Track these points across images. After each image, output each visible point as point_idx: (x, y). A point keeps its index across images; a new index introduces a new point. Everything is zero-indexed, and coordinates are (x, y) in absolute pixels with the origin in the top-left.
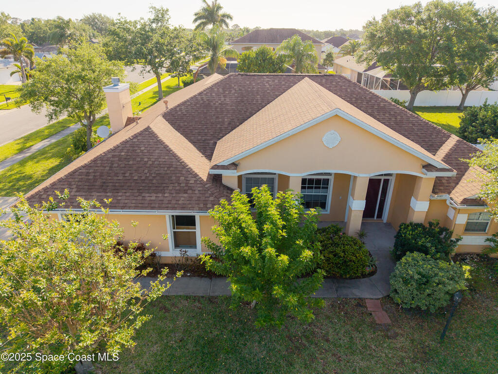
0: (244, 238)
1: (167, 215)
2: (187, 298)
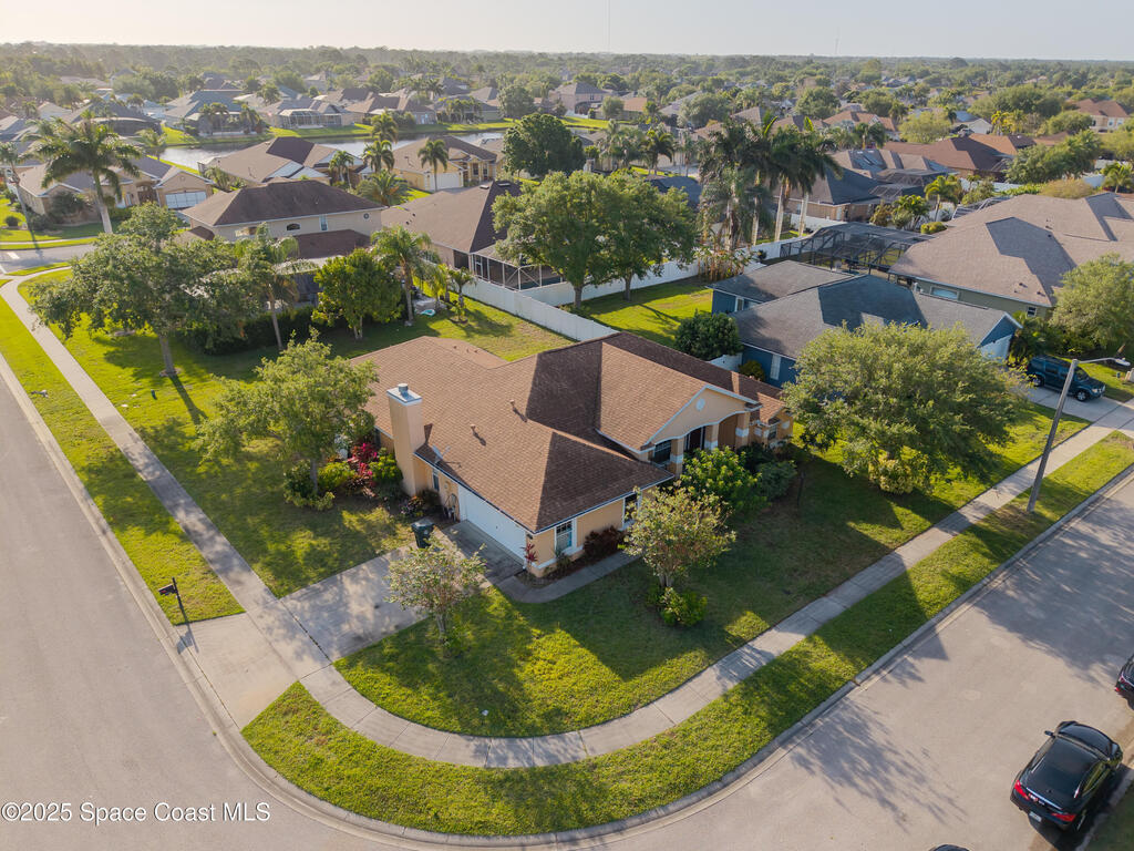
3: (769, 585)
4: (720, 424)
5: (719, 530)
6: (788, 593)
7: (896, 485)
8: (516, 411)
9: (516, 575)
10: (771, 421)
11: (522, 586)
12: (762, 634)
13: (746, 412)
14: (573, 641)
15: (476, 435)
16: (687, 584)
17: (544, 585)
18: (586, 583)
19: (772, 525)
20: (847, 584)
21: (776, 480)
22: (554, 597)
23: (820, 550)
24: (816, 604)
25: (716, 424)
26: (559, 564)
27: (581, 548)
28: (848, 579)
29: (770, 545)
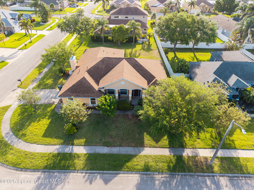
0: (103, 104)
1: (90, 99)
2: (94, 114)
3: (100, 136)
12: (80, 146)
15: (79, 71)
24: (102, 147)
25: (130, 90)
28: (120, 147)
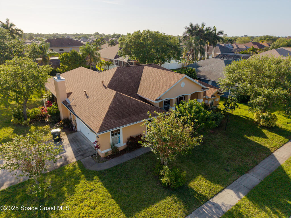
1: (147, 121)
3: (217, 166)
4: (191, 95)
5: (193, 135)
6: (228, 170)
7: (268, 123)
8: (104, 85)
9: (92, 156)
10: (212, 96)
11: (93, 161)
12: (217, 194)
13: (202, 92)
14: (109, 194)
15: (86, 95)
16: (175, 164)
17: (104, 161)
18: (124, 161)
19: (215, 138)
20: (257, 167)
21: (216, 119)
22: (107, 167)
23: (240, 149)
24: (244, 177)
25: (189, 95)
26: (113, 151)
27: (125, 144)
28: (257, 164)
29: (215, 146)
